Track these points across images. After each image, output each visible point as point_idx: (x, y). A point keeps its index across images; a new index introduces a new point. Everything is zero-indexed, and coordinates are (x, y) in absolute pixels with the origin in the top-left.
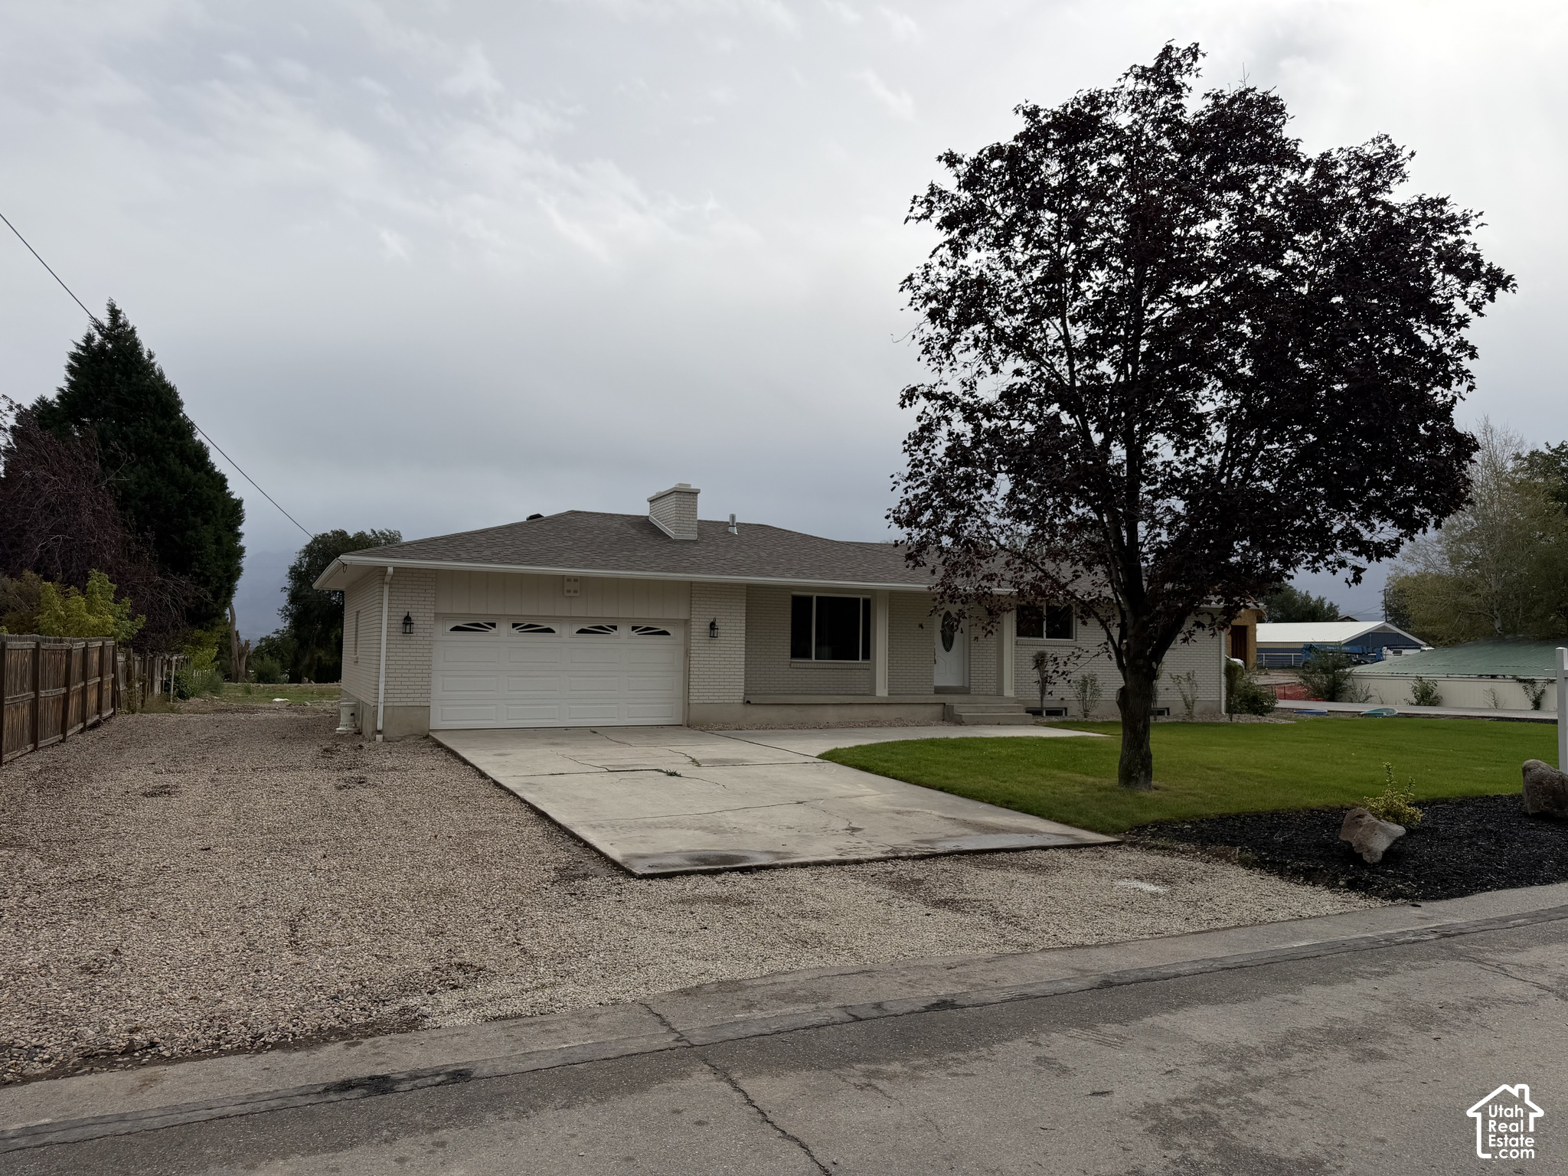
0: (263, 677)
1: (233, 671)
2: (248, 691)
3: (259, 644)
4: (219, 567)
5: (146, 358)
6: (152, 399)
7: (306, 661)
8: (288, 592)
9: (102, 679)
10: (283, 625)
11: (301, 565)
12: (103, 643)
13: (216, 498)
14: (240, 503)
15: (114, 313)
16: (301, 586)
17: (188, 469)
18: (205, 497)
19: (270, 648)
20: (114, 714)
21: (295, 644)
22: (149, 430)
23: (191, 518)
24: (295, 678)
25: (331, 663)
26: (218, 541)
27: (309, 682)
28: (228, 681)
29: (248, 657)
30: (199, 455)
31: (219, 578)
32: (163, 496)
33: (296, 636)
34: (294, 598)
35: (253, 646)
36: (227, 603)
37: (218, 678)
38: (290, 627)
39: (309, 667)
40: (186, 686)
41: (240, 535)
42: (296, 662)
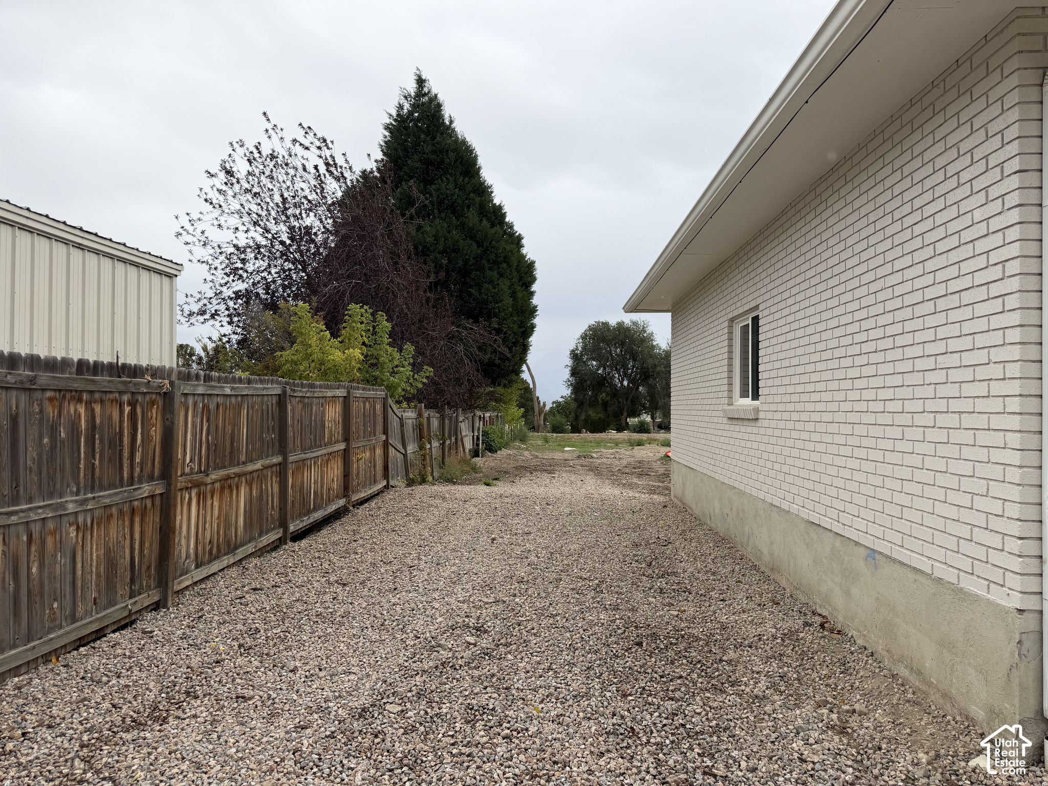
0: (556, 429)
1: (536, 424)
2: (546, 440)
3: (551, 406)
4: (514, 322)
5: (448, 123)
6: (452, 155)
7: (583, 417)
8: (570, 368)
9: (348, 445)
10: (567, 392)
11: (577, 349)
12: (348, 392)
13: (511, 251)
14: (533, 263)
15: (421, 82)
16: (577, 364)
17: (485, 222)
18: (500, 251)
19: (559, 408)
20: (387, 487)
21: (574, 405)
22: (451, 186)
23: (489, 273)
24: (576, 430)
25: (597, 418)
26: (513, 295)
27: (586, 432)
28: (533, 431)
29: (545, 415)
30: (497, 214)
31: (515, 333)
32: (461, 248)
33: (575, 400)
34: (574, 373)
35: (547, 408)
36: (523, 360)
37: (525, 429)
38: (572, 393)
39: (586, 421)
40: (494, 440)
41: (532, 294)
42: (577, 418)
